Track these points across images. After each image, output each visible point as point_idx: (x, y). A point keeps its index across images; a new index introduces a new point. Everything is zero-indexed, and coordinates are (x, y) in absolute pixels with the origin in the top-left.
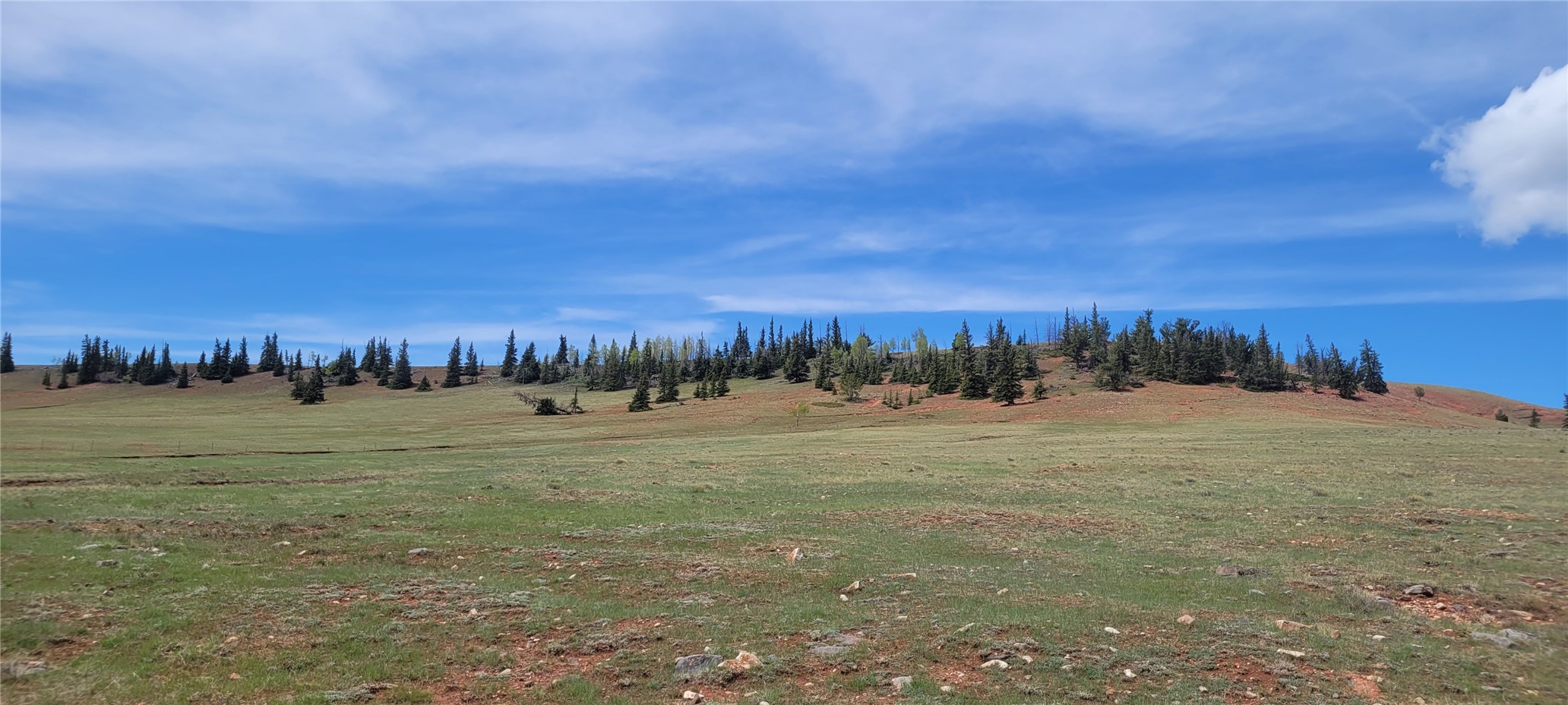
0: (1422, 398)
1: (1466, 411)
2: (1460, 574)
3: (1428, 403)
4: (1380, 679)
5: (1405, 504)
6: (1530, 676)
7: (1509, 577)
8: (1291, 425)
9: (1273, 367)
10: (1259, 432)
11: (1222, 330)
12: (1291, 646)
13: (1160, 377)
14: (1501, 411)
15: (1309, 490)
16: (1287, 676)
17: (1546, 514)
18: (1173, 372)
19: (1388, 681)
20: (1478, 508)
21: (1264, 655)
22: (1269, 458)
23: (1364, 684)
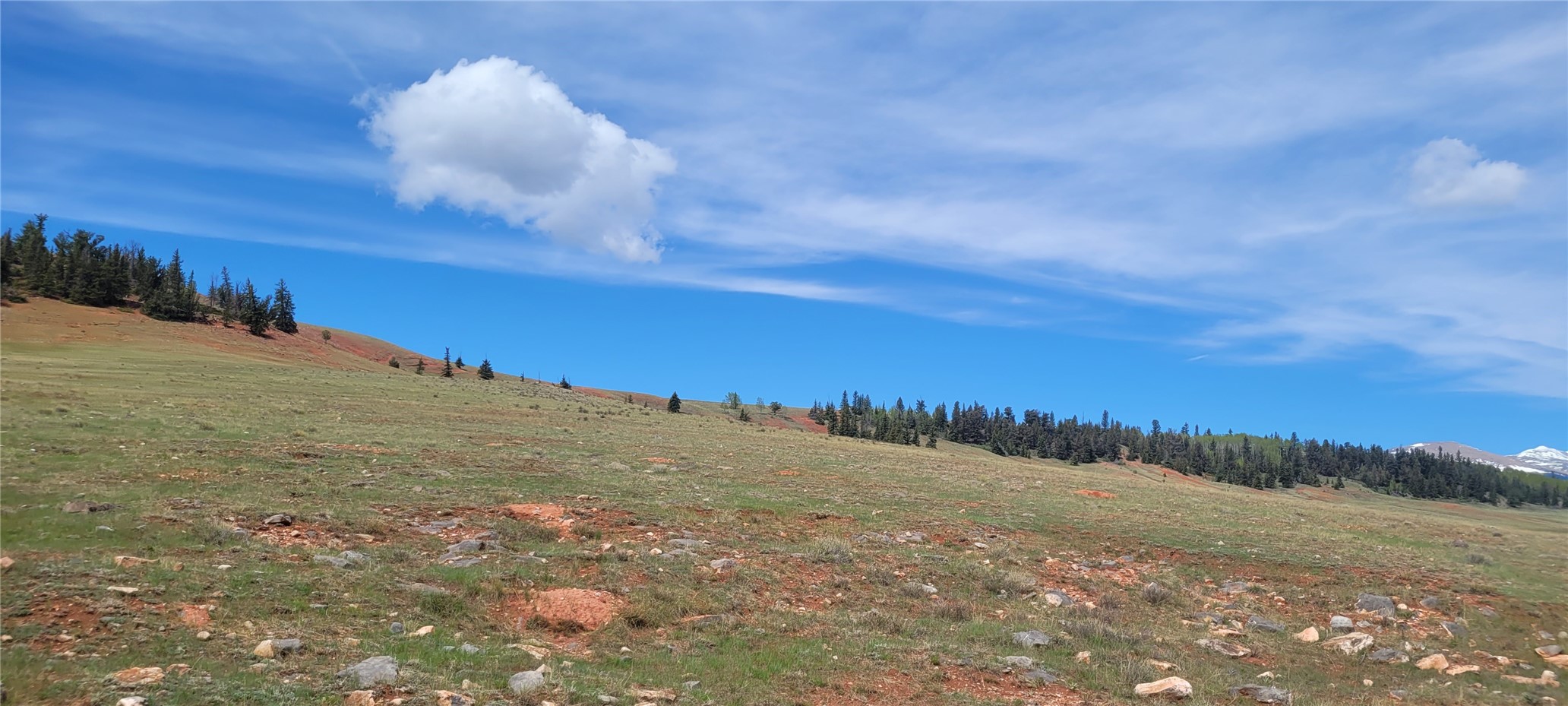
0: (328, 341)
1: (366, 356)
2: (320, 503)
3: (334, 347)
4: (212, 607)
5: (289, 439)
6: (355, 591)
7: (362, 504)
8: (195, 358)
9: (184, 296)
10: (159, 363)
11: (130, 249)
12: (125, 583)
13: (49, 293)
14: (394, 358)
15: (197, 423)
16: (111, 614)
17: (407, 449)
18: (65, 289)
19: (220, 609)
20: (352, 444)
21: (92, 594)
22: (162, 390)
23: (195, 614)
